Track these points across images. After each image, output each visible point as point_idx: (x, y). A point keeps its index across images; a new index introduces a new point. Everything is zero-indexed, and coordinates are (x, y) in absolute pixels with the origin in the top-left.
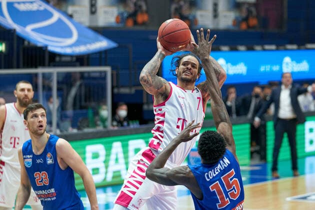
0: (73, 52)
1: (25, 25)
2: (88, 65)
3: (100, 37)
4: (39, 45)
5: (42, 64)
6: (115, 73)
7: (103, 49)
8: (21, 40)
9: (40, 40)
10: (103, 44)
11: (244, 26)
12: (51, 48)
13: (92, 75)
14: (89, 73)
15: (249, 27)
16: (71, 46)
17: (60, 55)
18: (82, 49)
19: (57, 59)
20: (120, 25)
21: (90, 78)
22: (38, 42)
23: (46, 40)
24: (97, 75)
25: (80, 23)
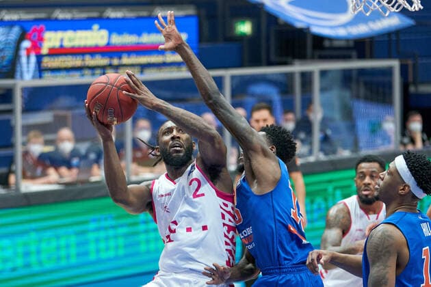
0: (349, 34)
6: (411, 62)
7: (394, 29)
10: (393, 21)
12: (316, 30)
16: (344, 26)
18: (361, 30)
19: (327, 43)
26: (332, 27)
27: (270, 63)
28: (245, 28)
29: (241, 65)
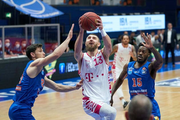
0: (43, 17)
1: (20, 5)
2: (50, 23)
3: (56, 10)
4: (27, 14)
5: (28, 23)
6: (62, 27)
7: (57, 16)
8: (18, 12)
9: (27, 11)
10: (57, 13)
11: (125, 4)
12: (32, 15)
13: (52, 28)
14: (51, 27)
15: (127, 4)
16: (42, 14)
17: (37, 19)
18: (47, 16)
19: (36, 20)
20: (66, 4)
21: (51, 29)
22: (26, 12)
23: (30, 11)
24: (54, 28)
25: (46, 3)
26: (38, 15)
27: (17, 24)
28: (9, 15)
29: (8, 24)
